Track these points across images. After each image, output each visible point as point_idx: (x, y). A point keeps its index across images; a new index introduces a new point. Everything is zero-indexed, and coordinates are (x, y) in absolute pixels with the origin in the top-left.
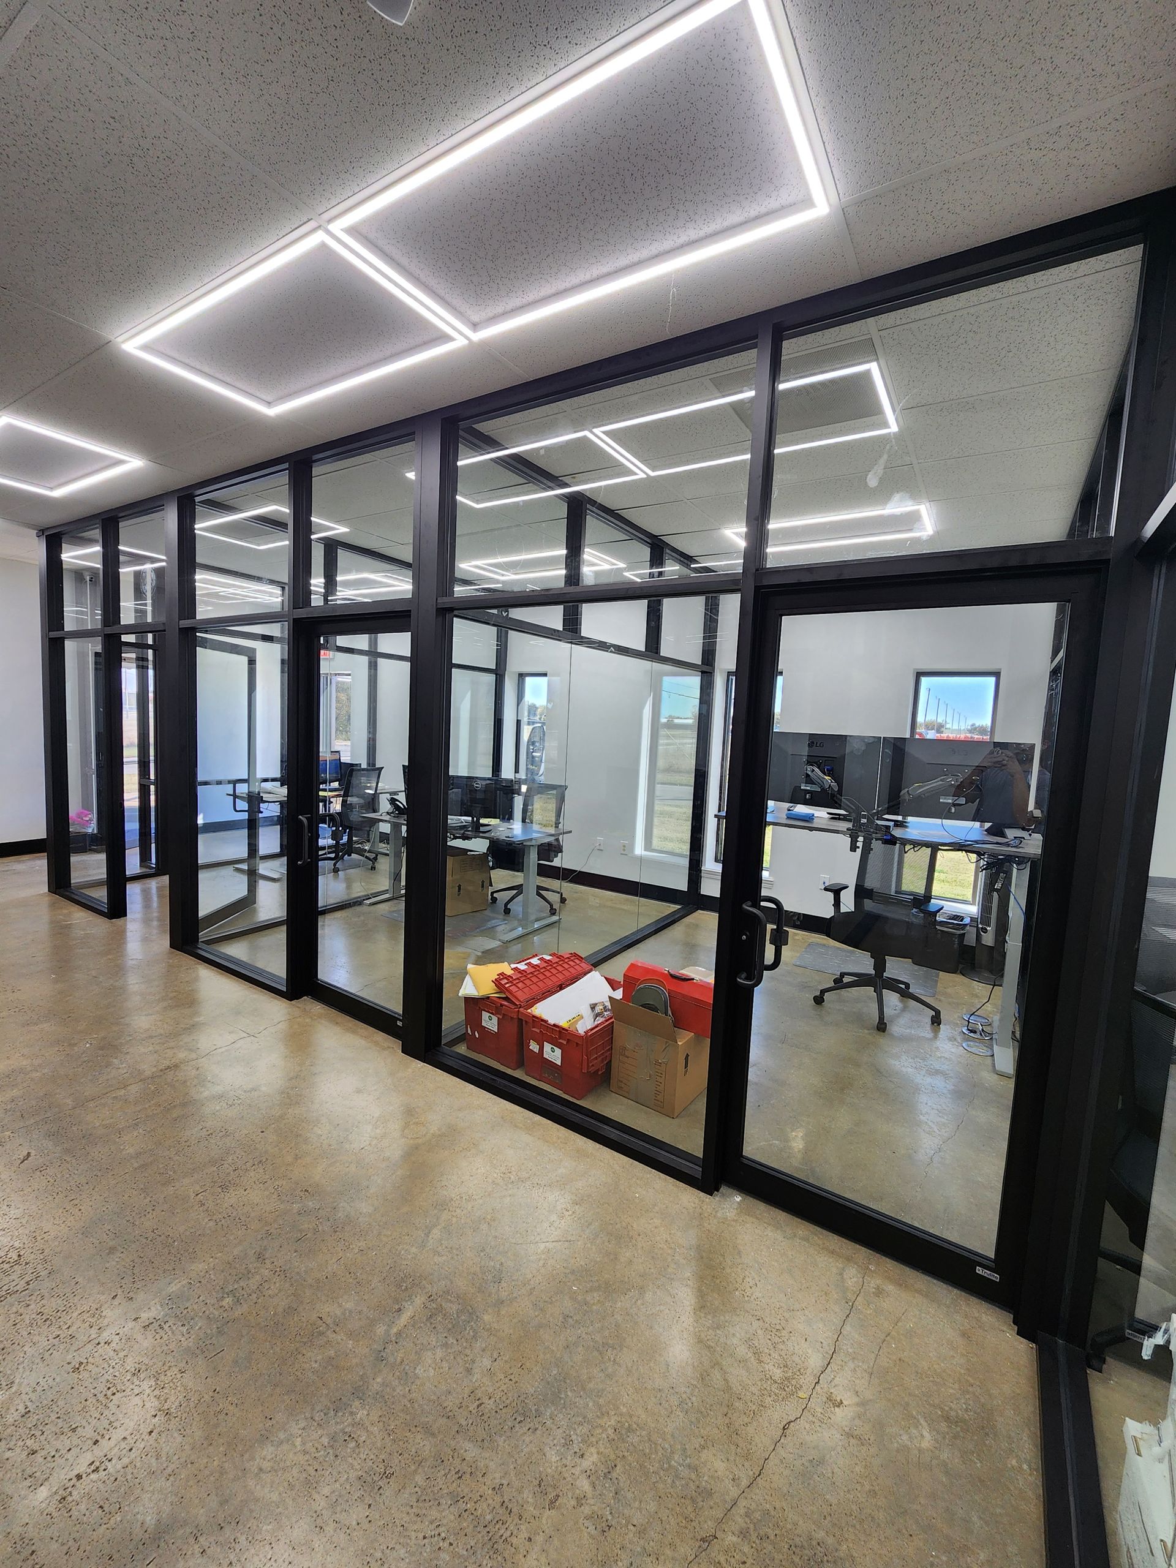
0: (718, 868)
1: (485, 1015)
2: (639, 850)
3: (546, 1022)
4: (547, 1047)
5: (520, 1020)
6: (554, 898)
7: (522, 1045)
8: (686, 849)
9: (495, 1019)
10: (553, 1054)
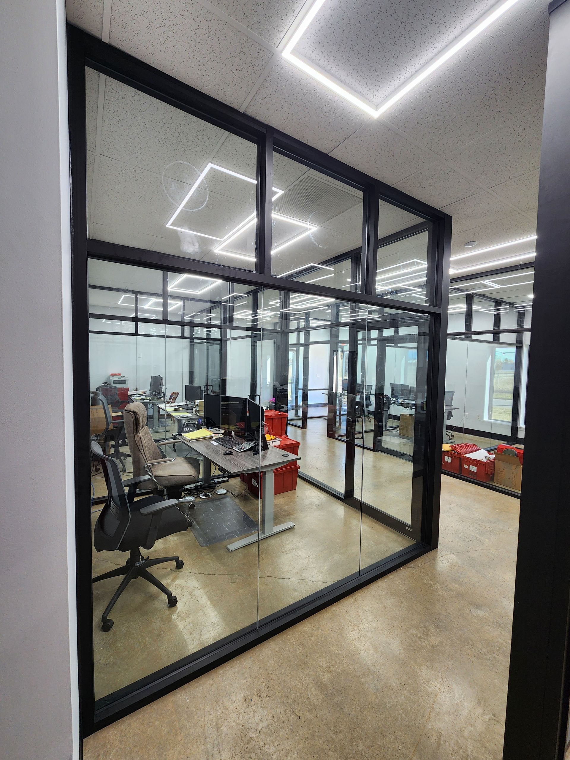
0: (524, 426)
1: (446, 457)
2: (486, 418)
3: (471, 458)
4: (471, 467)
5: (461, 459)
6: (450, 434)
7: (461, 465)
8: (509, 418)
9: (450, 459)
10: (473, 469)
